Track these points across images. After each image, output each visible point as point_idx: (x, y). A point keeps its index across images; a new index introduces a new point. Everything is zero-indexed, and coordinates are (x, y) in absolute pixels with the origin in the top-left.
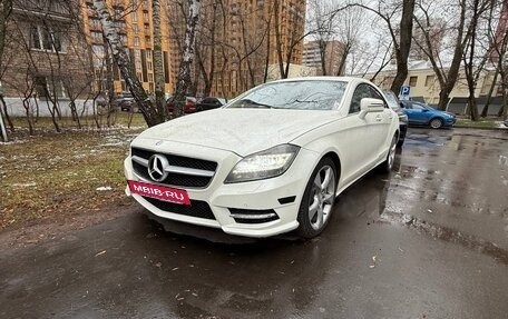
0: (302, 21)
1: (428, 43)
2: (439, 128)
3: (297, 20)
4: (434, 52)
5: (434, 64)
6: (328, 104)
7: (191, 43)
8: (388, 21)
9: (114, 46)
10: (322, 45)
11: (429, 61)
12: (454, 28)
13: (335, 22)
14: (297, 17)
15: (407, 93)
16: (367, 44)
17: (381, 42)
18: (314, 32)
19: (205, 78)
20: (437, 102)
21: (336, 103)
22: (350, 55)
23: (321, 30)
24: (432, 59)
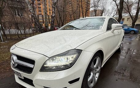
0: (89, 4)
1: (128, 8)
2: (133, 34)
3: (88, 4)
4: (130, 10)
5: (130, 14)
6: (97, 27)
7: (54, 11)
8: (115, 2)
9: (32, 13)
10: (95, 11)
11: (128, 14)
12: (136, 3)
13: (99, 3)
14: (88, 3)
15: (122, 23)
16: (109, 10)
17: (113, 8)
18: (93, 7)
19: (62, 22)
20: (131, 26)
21: (101, 26)
22: (104, 13)
23: (95, 6)
24: (129, 13)
